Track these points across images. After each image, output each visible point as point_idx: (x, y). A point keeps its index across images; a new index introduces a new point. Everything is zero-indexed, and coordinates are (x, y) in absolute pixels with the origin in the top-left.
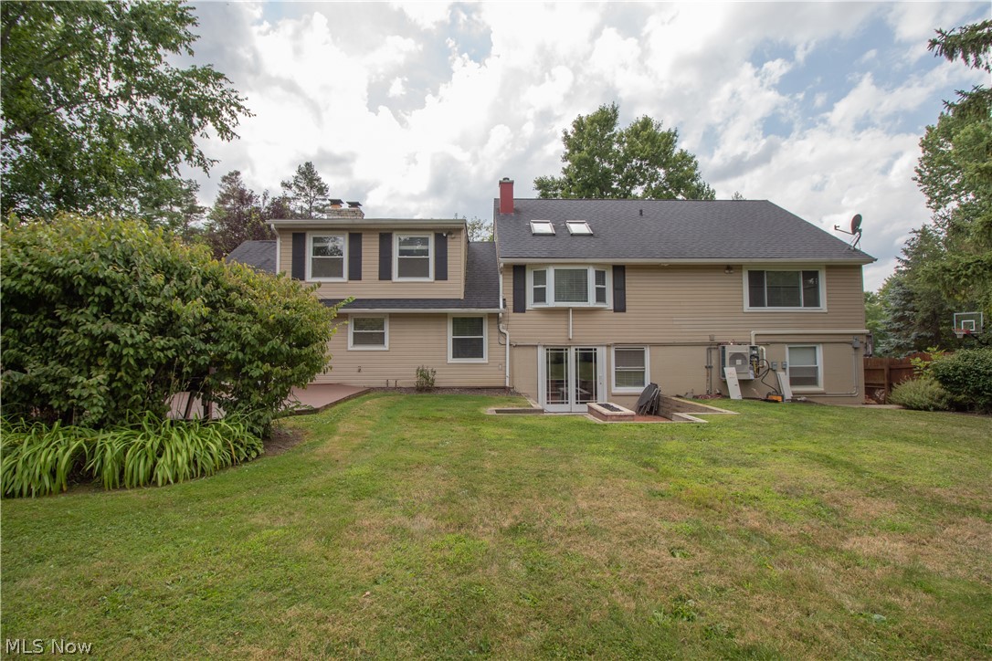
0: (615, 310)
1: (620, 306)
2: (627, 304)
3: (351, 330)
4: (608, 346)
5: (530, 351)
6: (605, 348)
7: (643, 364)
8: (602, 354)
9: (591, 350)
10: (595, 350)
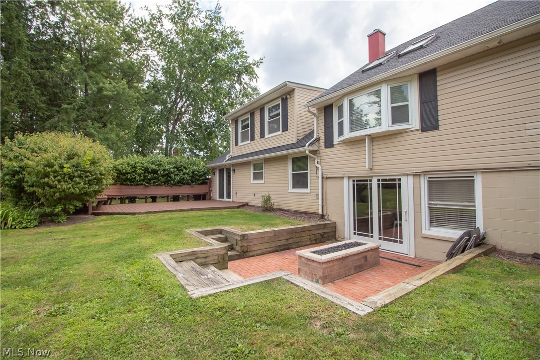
0: (424, 129)
1: (430, 122)
2: (440, 118)
3: (252, 171)
4: (416, 175)
5: (337, 182)
6: (411, 178)
7: (472, 200)
8: (407, 185)
9: (395, 180)
10: (399, 180)
